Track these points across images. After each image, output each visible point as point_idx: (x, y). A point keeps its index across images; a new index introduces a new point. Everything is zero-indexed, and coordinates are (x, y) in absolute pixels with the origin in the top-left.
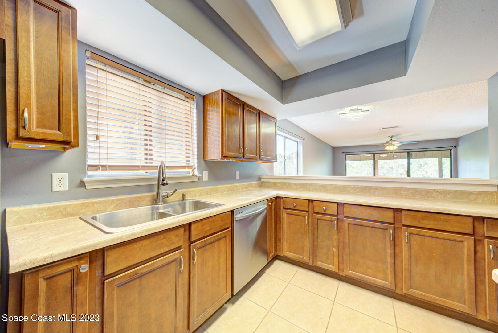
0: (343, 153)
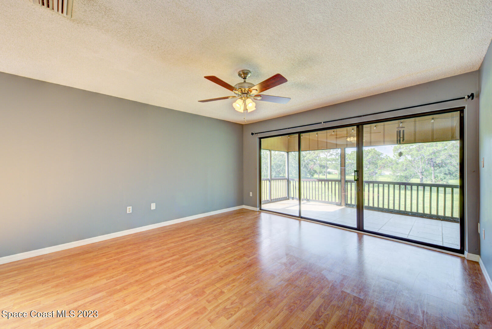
0: (252, 134)
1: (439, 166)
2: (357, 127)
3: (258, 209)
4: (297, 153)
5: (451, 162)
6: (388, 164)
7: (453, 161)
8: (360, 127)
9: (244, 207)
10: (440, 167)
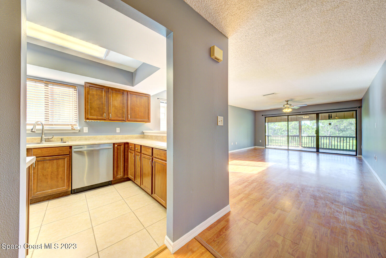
0: (262, 115)
1: (342, 130)
2: (316, 114)
3: (264, 147)
4: (287, 122)
5: (351, 128)
6: (306, 129)
7: (352, 127)
8: (318, 114)
9: (256, 147)
10: (343, 132)
